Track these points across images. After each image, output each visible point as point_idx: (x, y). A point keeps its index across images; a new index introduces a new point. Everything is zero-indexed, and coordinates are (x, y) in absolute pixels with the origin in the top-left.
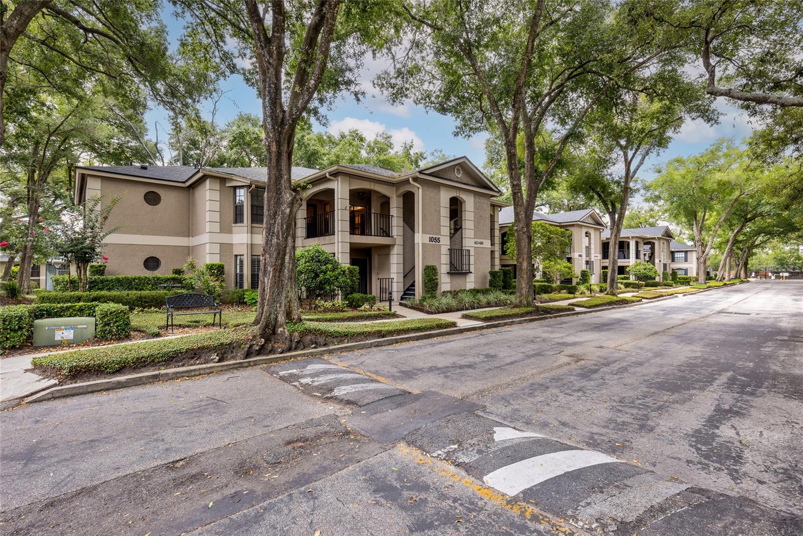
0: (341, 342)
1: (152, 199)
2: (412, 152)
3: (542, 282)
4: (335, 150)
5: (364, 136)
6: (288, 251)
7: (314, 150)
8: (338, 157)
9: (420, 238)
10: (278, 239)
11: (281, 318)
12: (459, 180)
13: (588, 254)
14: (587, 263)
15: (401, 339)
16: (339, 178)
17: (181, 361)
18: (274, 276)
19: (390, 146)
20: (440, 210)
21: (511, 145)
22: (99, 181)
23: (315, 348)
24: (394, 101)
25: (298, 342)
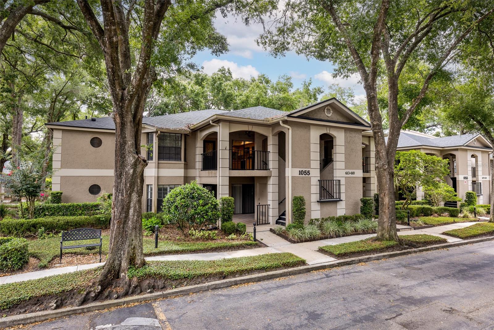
0: (181, 284)
1: (96, 143)
2: (311, 88)
3: (423, 204)
4: (246, 92)
5: (269, 79)
6: (132, 205)
7: (229, 93)
8: (247, 97)
9: (290, 172)
10: (122, 196)
11: (124, 264)
12: (329, 119)
13: (474, 174)
14: (474, 182)
15: (241, 280)
16: (221, 124)
17: (25, 307)
18: (118, 228)
19: (290, 85)
20: (310, 147)
21: (371, 89)
22: (61, 132)
23: (151, 292)
24: (276, 54)
25: (136, 287)
